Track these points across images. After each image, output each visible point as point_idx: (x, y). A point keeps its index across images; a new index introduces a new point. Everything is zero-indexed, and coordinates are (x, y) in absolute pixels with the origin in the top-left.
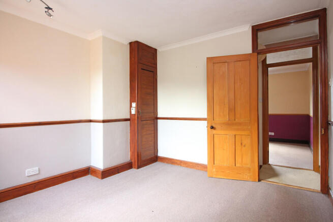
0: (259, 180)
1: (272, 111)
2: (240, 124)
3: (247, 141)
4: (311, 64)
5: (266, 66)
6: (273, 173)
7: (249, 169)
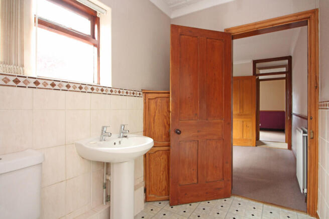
0: (256, 146)
1: (262, 109)
2: (246, 115)
3: (250, 124)
4: (285, 80)
5: (258, 81)
6: (262, 144)
7: (251, 140)
